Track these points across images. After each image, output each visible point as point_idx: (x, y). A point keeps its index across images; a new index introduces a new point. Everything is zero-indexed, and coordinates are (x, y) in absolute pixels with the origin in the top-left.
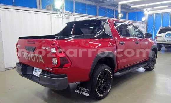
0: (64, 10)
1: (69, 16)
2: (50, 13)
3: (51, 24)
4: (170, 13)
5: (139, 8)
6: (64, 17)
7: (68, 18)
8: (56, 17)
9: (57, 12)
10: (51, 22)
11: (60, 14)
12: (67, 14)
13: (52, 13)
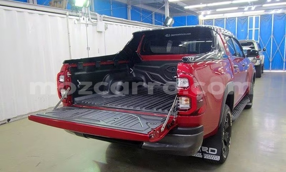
0: (88, 10)
1: (96, 20)
2: (65, 14)
3: (69, 36)
4: (237, 18)
5: (193, 10)
6: (88, 22)
7: (96, 25)
8: (76, 22)
9: (77, 13)
10: (68, 32)
11: (83, 17)
12: (94, 17)
13: (69, 15)
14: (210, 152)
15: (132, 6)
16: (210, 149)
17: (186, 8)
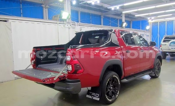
0: (70, 21)
1: (75, 26)
2: (57, 23)
3: (58, 34)
4: (174, 21)
5: (144, 17)
6: (70, 27)
7: (75, 28)
8: (63, 27)
9: (63, 22)
10: (58, 32)
11: (67, 24)
12: (73, 24)
13: (59, 23)
14: (96, 96)
15: (104, 16)
16: (96, 94)
17: (136, 16)
